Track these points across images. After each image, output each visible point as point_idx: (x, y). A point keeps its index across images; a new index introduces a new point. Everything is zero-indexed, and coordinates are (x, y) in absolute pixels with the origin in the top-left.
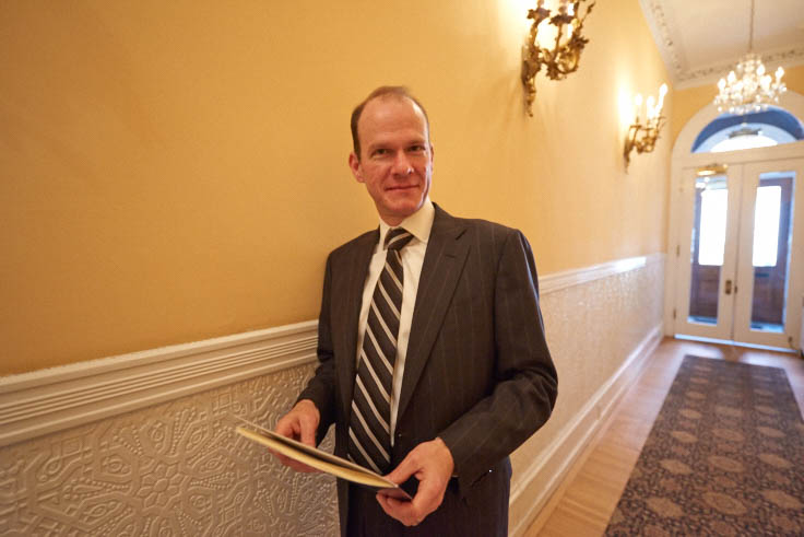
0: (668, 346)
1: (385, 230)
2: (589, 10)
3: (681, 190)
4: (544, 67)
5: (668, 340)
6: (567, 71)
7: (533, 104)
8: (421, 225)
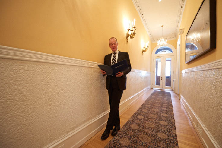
0: (152, 89)
2: (136, 30)
4: (130, 37)
6: (133, 38)
7: (128, 42)
8: (117, 52)
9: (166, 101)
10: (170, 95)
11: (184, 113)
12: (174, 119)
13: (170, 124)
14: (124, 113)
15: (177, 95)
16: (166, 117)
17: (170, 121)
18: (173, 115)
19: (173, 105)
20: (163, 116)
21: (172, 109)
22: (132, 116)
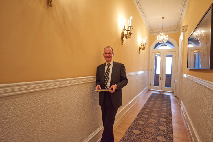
0: (149, 91)
1: (107, 64)
2: (132, 29)
3: (152, 57)
4: (125, 37)
5: (149, 90)
6: (128, 38)
7: (123, 43)
8: (111, 63)
9: (166, 109)
10: (170, 99)
11: (183, 125)
12: (172, 133)
13: (168, 140)
14: (118, 127)
15: (177, 100)
16: (164, 131)
17: (168, 136)
18: (172, 128)
19: (172, 113)
20: (161, 130)
21: (172, 120)
22: (126, 130)
